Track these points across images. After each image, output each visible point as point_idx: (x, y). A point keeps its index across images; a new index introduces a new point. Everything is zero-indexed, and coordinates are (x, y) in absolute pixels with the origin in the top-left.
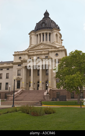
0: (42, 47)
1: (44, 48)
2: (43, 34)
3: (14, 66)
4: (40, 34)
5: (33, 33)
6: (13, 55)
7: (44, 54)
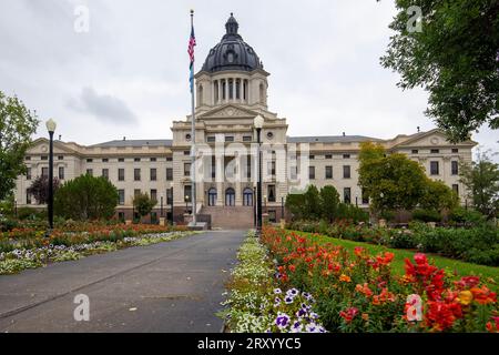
0: (230, 113)
1: (235, 116)
2: (231, 80)
3: (175, 153)
4: (223, 80)
5: (204, 76)
6: (172, 129)
7: (241, 132)
